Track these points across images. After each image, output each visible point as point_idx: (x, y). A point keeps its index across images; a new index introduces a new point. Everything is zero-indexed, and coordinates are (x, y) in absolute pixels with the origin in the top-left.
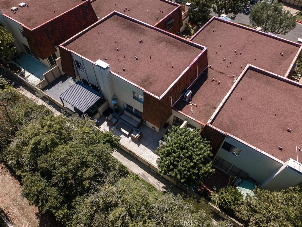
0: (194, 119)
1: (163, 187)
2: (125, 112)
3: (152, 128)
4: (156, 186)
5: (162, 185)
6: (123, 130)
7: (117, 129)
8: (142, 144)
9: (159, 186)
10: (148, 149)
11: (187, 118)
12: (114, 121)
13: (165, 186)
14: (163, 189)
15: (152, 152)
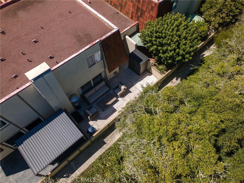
0: (129, 27)
1: (177, 79)
2: (87, 95)
3: (114, 75)
4: (175, 84)
5: (174, 80)
6: (109, 103)
7: (103, 111)
8: (130, 89)
9: (175, 83)
10: (137, 85)
11: (125, 33)
12: (94, 110)
13: (175, 78)
14: (178, 80)
15: (140, 82)
